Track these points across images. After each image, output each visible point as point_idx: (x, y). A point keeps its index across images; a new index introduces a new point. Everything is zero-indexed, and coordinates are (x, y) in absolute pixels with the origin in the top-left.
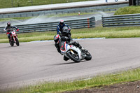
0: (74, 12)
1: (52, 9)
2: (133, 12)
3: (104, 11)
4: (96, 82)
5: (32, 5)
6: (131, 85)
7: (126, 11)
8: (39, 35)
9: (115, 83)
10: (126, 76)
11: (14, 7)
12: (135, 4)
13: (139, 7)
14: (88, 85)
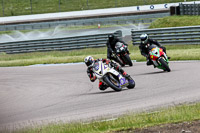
0: (92, 24)
1: (60, 20)
2: (176, 24)
3: (134, 22)
4: (124, 124)
5: (32, 13)
6: (173, 128)
8: (41, 56)
9: (150, 125)
10: (166, 115)
11: (6, 16)
12: (178, 13)
13: (185, 17)
14: (112, 127)
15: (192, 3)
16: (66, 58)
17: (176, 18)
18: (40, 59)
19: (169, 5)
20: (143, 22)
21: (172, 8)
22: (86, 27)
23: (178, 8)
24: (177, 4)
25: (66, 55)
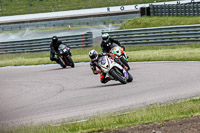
0: (63, 25)
1: (31, 22)
2: (146, 25)
3: (105, 23)
4: (94, 125)
5: (2, 15)
6: (144, 129)
7: (137, 24)
8: (12, 58)
9: (121, 126)
10: (137, 116)
12: (149, 14)
13: (155, 18)
14: (83, 129)
15: (162, 3)
16: (37, 60)
17: (146, 19)
18: (10, 61)
19: (139, 6)
20: (113, 23)
21: (142, 8)
22: (57, 29)
23: (148, 8)
24: (147, 5)
25: (37, 57)
